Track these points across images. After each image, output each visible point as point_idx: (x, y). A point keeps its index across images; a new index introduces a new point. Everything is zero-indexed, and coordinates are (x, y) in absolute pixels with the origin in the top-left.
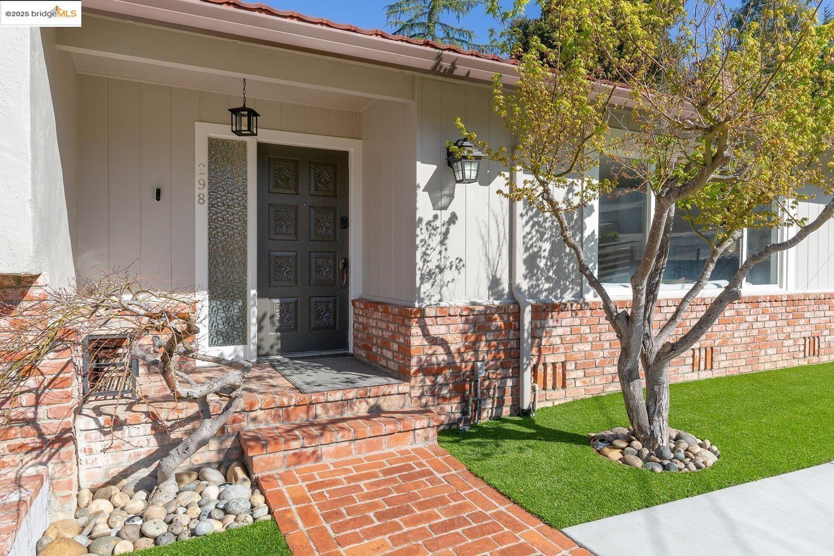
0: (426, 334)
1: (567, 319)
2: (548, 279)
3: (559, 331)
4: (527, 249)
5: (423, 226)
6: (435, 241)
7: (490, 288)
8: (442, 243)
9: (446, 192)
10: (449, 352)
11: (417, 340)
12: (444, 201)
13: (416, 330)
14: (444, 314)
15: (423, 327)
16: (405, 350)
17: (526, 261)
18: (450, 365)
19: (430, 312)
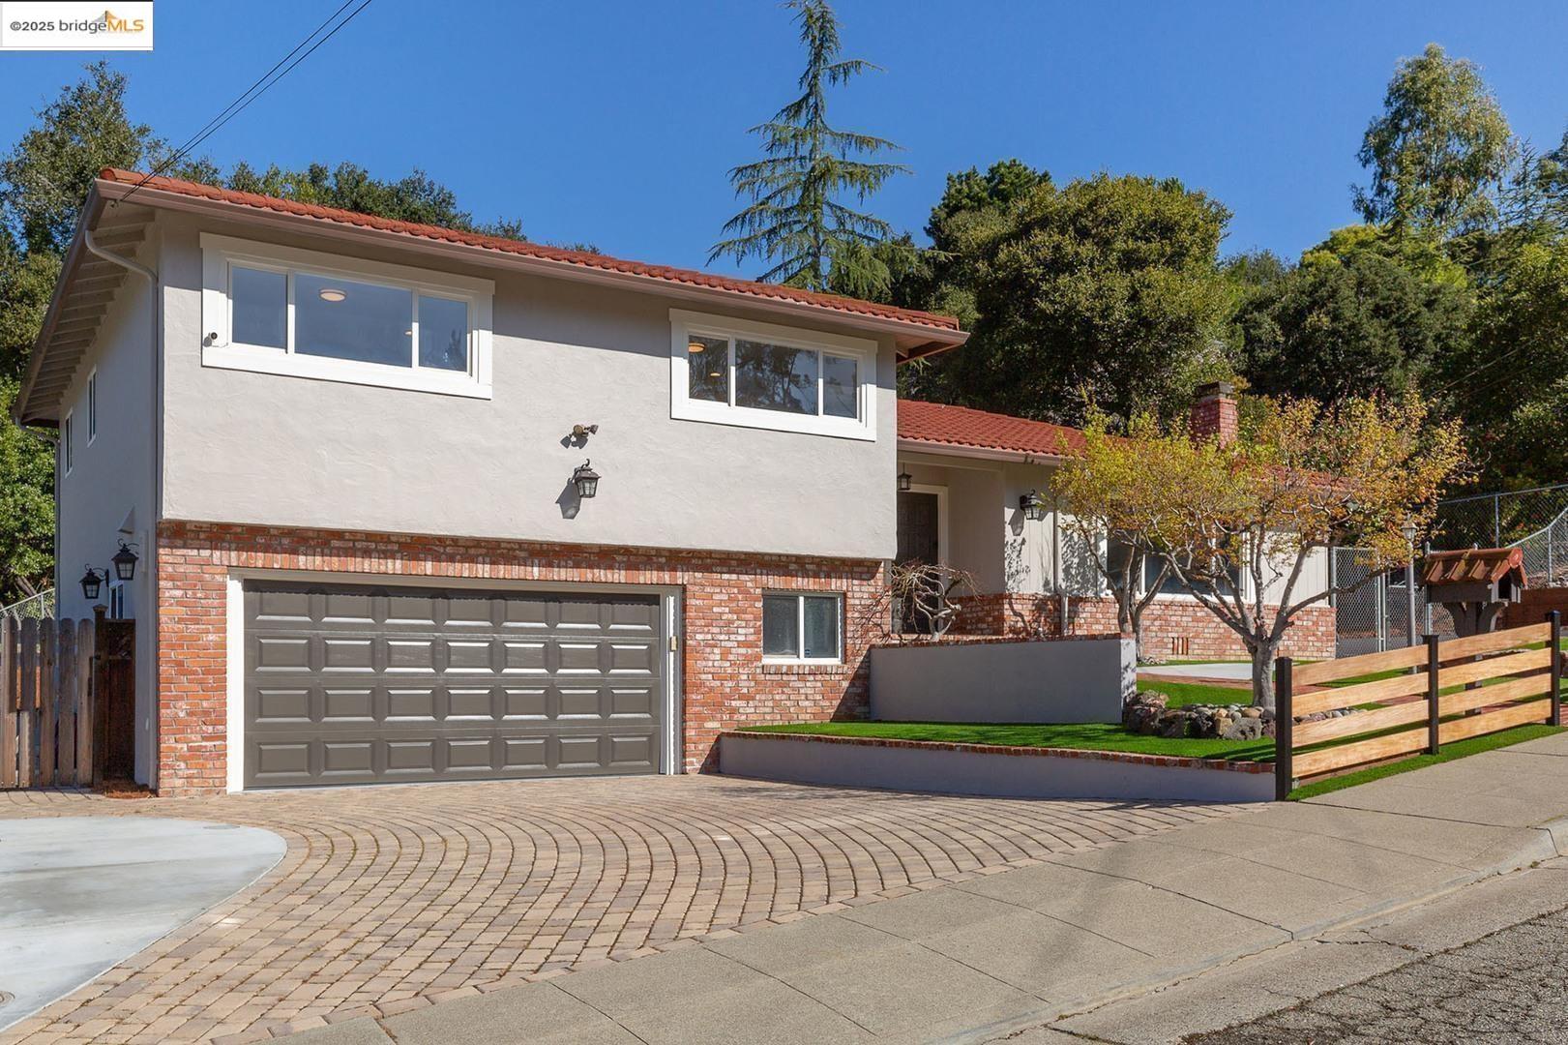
0: (1012, 609)
1: (1089, 608)
2: (1077, 582)
3: (1084, 615)
4: (1065, 563)
5: (1009, 546)
6: (1014, 556)
7: (1044, 586)
8: (1018, 556)
9: (1019, 525)
10: (1024, 621)
11: (1008, 613)
12: (1019, 530)
13: (1007, 606)
14: (1021, 598)
15: (1011, 604)
16: (1001, 619)
17: (1064, 570)
18: (1025, 629)
19: (1014, 596)
